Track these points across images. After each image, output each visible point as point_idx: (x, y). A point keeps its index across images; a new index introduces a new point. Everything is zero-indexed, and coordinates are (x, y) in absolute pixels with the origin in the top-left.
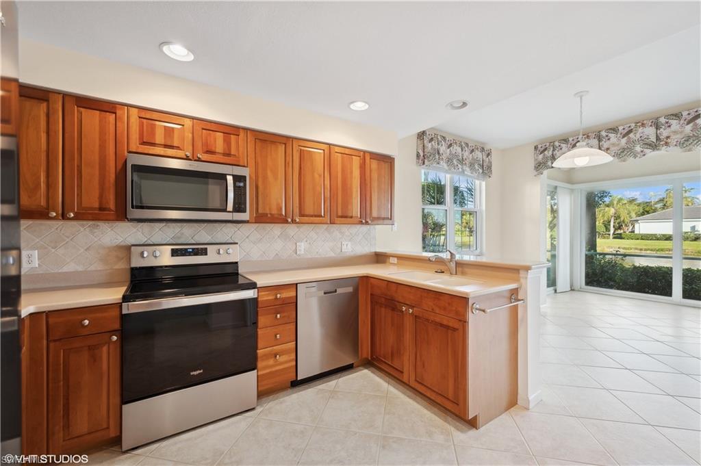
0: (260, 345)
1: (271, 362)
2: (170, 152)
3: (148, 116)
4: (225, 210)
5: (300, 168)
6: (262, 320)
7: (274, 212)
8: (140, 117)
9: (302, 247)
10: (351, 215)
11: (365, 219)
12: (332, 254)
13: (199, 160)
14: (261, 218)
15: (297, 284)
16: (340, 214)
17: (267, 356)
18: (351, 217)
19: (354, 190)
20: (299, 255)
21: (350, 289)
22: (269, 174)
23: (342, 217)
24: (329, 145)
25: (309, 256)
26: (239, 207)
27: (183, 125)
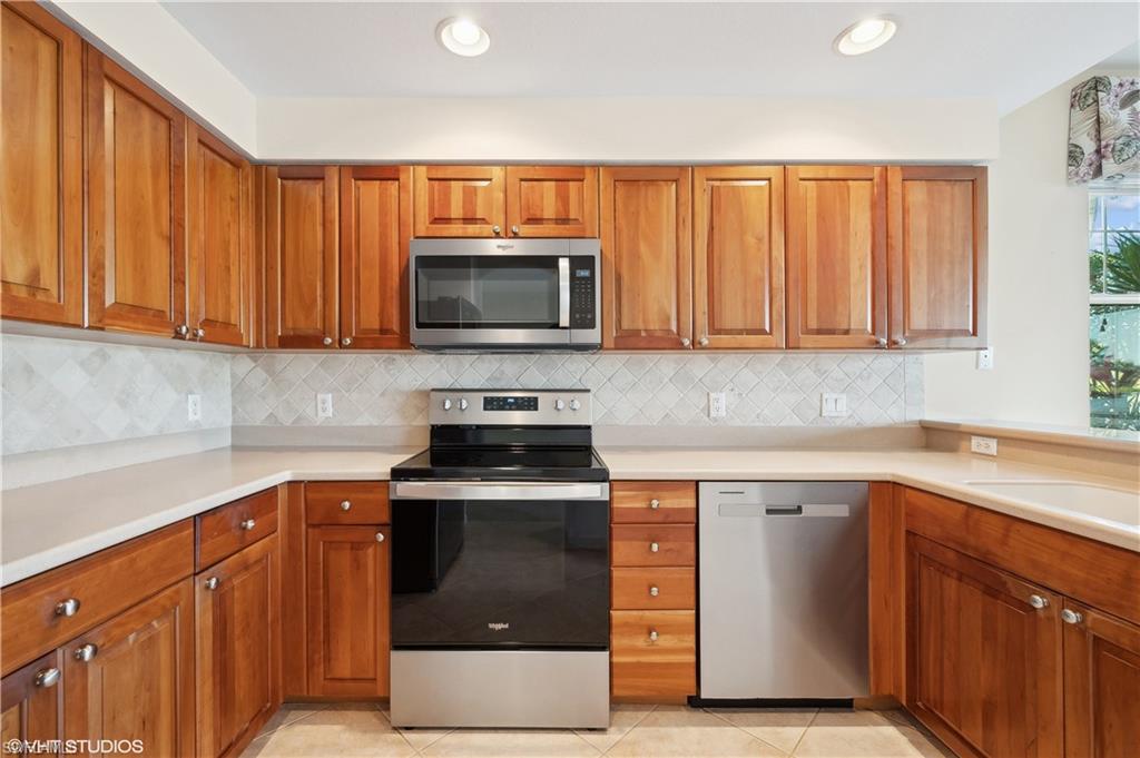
0: (616, 601)
1: (640, 642)
2: (472, 229)
3: (442, 174)
4: (556, 326)
5: (712, 228)
6: (622, 550)
7: (655, 325)
8: (430, 179)
9: (722, 403)
10: (846, 327)
11: (888, 334)
12: (796, 422)
13: (516, 236)
14: (630, 341)
15: (697, 482)
16: (813, 324)
17: (632, 628)
18: (847, 332)
19: (854, 265)
20: (715, 420)
21: (842, 511)
22: (643, 248)
23: (819, 332)
24: (784, 164)
25: (738, 422)
26: (582, 318)
27: (490, 180)
